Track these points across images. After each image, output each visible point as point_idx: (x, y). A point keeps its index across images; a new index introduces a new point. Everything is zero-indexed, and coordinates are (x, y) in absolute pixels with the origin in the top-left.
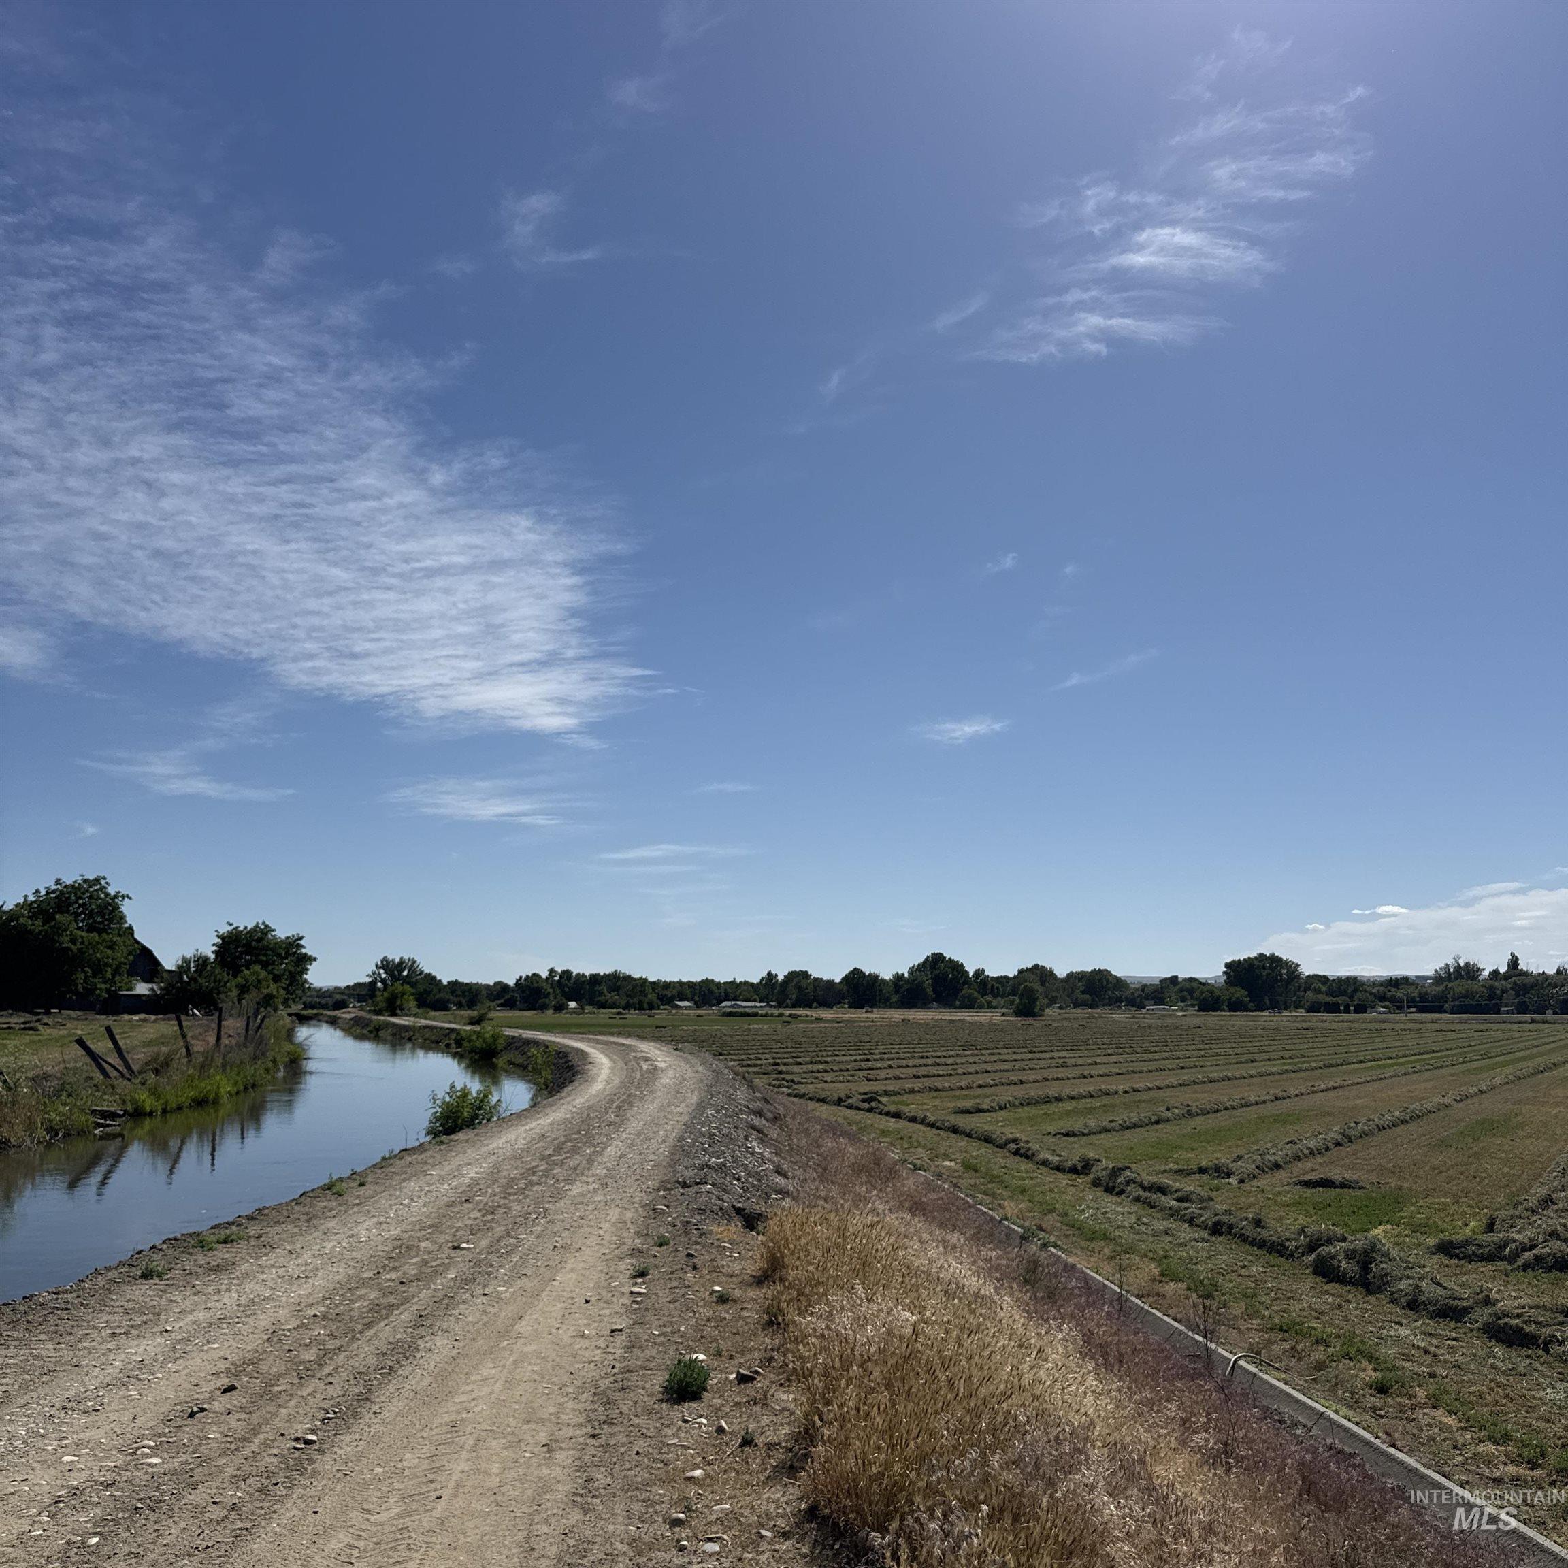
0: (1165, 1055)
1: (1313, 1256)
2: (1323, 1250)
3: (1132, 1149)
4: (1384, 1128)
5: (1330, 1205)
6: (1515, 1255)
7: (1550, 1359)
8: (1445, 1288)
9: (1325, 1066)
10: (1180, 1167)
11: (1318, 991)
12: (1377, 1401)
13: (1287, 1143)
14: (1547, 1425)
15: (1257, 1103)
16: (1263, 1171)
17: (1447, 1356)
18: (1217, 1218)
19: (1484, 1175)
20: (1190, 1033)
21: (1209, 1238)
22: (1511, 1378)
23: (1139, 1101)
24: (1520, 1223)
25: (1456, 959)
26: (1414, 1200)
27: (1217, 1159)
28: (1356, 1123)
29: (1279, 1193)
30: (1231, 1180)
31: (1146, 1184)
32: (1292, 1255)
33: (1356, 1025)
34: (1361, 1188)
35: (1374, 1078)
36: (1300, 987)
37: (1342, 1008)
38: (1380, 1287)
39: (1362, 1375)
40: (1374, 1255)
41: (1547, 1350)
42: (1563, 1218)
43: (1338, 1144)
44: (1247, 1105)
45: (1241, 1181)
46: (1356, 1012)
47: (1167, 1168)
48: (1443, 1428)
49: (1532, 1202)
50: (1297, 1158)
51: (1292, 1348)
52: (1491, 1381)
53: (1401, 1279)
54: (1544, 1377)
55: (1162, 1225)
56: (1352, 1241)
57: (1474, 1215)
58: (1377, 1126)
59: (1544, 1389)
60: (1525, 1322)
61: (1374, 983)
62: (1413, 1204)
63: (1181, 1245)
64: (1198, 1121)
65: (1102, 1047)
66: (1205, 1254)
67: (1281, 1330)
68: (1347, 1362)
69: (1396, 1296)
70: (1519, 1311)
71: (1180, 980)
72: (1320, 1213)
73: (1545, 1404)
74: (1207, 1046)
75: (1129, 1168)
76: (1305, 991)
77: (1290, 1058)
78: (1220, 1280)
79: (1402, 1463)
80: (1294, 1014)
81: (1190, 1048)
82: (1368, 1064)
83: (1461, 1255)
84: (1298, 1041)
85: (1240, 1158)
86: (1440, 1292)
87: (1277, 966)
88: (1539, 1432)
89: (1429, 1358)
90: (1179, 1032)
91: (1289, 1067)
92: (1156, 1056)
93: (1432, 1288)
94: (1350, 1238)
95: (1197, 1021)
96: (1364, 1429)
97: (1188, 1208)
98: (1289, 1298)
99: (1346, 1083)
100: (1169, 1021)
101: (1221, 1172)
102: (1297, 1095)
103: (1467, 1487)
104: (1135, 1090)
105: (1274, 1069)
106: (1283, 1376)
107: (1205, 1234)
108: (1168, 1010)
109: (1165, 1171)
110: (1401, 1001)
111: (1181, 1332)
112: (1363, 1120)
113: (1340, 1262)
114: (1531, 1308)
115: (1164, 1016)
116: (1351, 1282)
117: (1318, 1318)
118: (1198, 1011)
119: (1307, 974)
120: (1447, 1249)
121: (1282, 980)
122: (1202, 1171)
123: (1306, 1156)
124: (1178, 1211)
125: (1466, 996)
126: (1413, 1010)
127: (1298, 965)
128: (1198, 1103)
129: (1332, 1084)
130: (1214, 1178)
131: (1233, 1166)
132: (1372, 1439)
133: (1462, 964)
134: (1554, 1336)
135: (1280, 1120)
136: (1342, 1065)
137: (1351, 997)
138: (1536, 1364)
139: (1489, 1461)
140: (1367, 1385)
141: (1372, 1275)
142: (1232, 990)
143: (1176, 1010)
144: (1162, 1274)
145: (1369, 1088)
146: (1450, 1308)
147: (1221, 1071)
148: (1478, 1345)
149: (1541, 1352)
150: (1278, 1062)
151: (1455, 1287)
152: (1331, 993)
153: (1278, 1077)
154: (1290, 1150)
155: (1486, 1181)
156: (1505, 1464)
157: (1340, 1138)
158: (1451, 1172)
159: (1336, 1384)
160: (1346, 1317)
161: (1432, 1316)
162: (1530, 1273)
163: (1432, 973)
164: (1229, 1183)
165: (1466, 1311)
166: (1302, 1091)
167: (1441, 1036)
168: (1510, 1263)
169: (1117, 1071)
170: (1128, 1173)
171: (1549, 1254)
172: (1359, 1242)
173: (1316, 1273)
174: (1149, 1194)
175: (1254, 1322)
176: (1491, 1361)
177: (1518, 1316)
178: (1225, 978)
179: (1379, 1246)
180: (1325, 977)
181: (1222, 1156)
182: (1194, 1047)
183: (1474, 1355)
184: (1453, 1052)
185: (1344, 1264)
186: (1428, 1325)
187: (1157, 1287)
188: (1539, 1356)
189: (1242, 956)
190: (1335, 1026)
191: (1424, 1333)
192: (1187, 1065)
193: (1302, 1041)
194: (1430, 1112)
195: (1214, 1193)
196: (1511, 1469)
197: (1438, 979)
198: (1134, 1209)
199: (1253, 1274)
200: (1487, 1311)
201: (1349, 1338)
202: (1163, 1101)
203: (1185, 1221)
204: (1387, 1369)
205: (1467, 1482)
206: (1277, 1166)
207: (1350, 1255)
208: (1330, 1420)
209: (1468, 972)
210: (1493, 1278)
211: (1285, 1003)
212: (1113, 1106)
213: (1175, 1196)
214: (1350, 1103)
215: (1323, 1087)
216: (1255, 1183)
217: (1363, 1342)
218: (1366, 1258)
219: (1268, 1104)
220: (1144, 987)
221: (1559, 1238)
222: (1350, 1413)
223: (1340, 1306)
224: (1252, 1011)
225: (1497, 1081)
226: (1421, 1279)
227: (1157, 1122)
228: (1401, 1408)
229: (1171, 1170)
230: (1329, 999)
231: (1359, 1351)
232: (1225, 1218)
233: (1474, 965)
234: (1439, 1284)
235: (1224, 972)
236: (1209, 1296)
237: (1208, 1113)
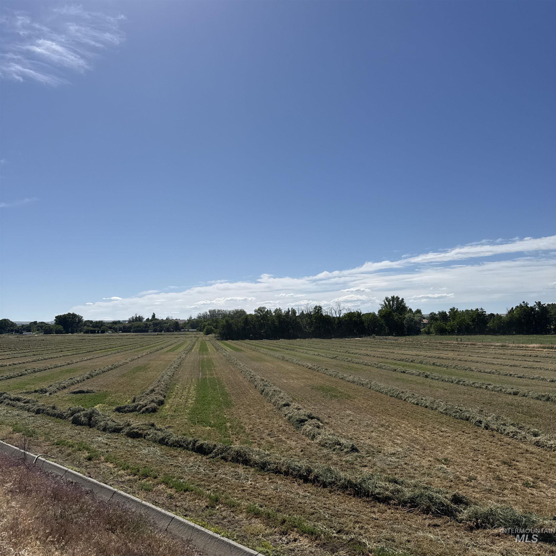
0: (28, 351)
1: (72, 417)
2: (76, 415)
3: (9, 386)
4: (105, 372)
5: (81, 399)
6: (140, 409)
7: (145, 441)
8: (116, 422)
9: (88, 352)
10: (28, 391)
11: (89, 326)
12: (87, 463)
13: (69, 379)
14: (141, 462)
15: (61, 366)
16: (59, 390)
17: (113, 445)
18: (38, 408)
19: (135, 384)
20: (39, 342)
21: (35, 415)
22: (132, 449)
23: (15, 368)
24: (143, 399)
25: (136, 315)
26: (111, 395)
27: (42, 387)
28: (95, 371)
29: (64, 397)
30: (46, 394)
31: (12, 398)
32: (65, 418)
33: (101, 337)
34: (94, 392)
35: (104, 355)
36: (82, 325)
37: (96, 332)
38: (94, 425)
39: (84, 455)
40: (93, 414)
41: (145, 438)
42: (156, 395)
43: (88, 378)
44: (57, 367)
45: (50, 394)
46: (101, 333)
47: (22, 392)
48: (108, 468)
49: (148, 391)
50: (73, 384)
51: (60, 450)
52: (126, 450)
53: (101, 422)
54: (143, 446)
55: (16, 413)
56: (87, 411)
57: (129, 398)
58: (103, 371)
59: (142, 450)
60: (139, 430)
61: (108, 323)
62: (110, 396)
63: (23, 419)
64: (37, 374)
65: (3, 349)
66: (32, 421)
67: (57, 444)
68: (79, 452)
69: (99, 427)
70: (138, 427)
71: (38, 323)
72: (77, 402)
73: (141, 455)
74: (45, 347)
75: (6, 393)
76: (84, 326)
77: (76, 349)
78: (36, 430)
79: (93, 482)
80: (80, 334)
81: (38, 348)
82: (103, 351)
83: (123, 411)
84: (79, 344)
85: (51, 386)
86: (114, 424)
87: (74, 317)
88: (138, 464)
89: (107, 446)
90: (35, 342)
91: (75, 353)
92: (25, 351)
93: (111, 423)
94: (86, 409)
95: (43, 338)
96: (81, 473)
97: (28, 405)
98: (62, 433)
99: (94, 357)
100: (32, 338)
101: (43, 391)
102: (76, 363)
103: (112, 486)
104: (14, 364)
105: (69, 354)
106: (55, 460)
107: (33, 414)
108: (32, 334)
109: (21, 393)
110: (117, 329)
111: (18, 450)
112: (98, 369)
113: (81, 418)
114: (141, 425)
115: (30, 336)
116: (85, 425)
117: (71, 438)
118: (44, 334)
119: (85, 320)
120: (119, 410)
121: (76, 322)
122: (36, 391)
123: (76, 383)
124: (24, 407)
125: (138, 327)
126: (120, 332)
127: (82, 317)
128: (38, 368)
129: (89, 358)
130: (40, 394)
131: (48, 389)
132: (83, 476)
133: (138, 316)
134: (147, 433)
135: (68, 371)
136: (94, 351)
137: (100, 328)
138: (141, 443)
139: (121, 476)
140: (85, 458)
141: (92, 421)
142: (57, 326)
143: (35, 334)
144: (14, 431)
145: (102, 358)
146: (116, 429)
147: (50, 355)
148: (124, 440)
149: (143, 439)
150: (71, 351)
151: (119, 422)
152: (93, 327)
153: (70, 357)
154: (70, 382)
155: (135, 387)
156: (127, 476)
157: (88, 376)
158: (125, 385)
159: (74, 460)
160: (81, 437)
161: (110, 432)
162: (144, 414)
163: (127, 319)
164: (46, 395)
165: (121, 429)
166: (78, 361)
167: (129, 340)
168: (138, 412)
169: (8, 357)
170: (5, 395)
171: (150, 408)
172: (89, 411)
173: (73, 423)
174: (13, 402)
175: (47, 443)
176: (127, 444)
177: (137, 428)
178: (55, 322)
179: (95, 411)
180: (92, 321)
181: (44, 386)
182: (40, 347)
183: (122, 443)
184: (132, 345)
185: (83, 419)
186: (109, 435)
187: (11, 435)
188: (143, 440)
189: (62, 314)
190: (93, 338)
191: (107, 438)
192: (36, 354)
193: (81, 343)
194: (121, 365)
195: (40, 399)
196: (128, 478)
197: (130, 321)
198: (6, 408)
199: (49, 426)
200: (128, 428)
201: (81, 444)
202: (25, 367)
203: (26, 410)
204: (93, 452)
205: (113, 484)
206: (65, 387)
207: (85, 415)
208: (69, 472)
209: (140, 319)
210: (132, 417)
211: (77, 330)
212: (3, 371)
213: (23, 402)
214: (94, 364)
215: (86, 359)
216: (55, 394)
217: (86, 444)
218: (90, 416)
219: (65, 366)
220: (23, 326)
221: (154, 402)
222: (77, 469)
223: (80, 433)
224: (64, 334)
225: (144, 354)
226: (108, 421)
227: (21, 376)
228: (95, 464)
229: (23, 392)
230: (92, 329)
231: (84, 448)
232: (42, 408)
233: (141, 317)
234: (114, 421)
235: (55, 320)
236: (31, 436)
237: (42, 371)
